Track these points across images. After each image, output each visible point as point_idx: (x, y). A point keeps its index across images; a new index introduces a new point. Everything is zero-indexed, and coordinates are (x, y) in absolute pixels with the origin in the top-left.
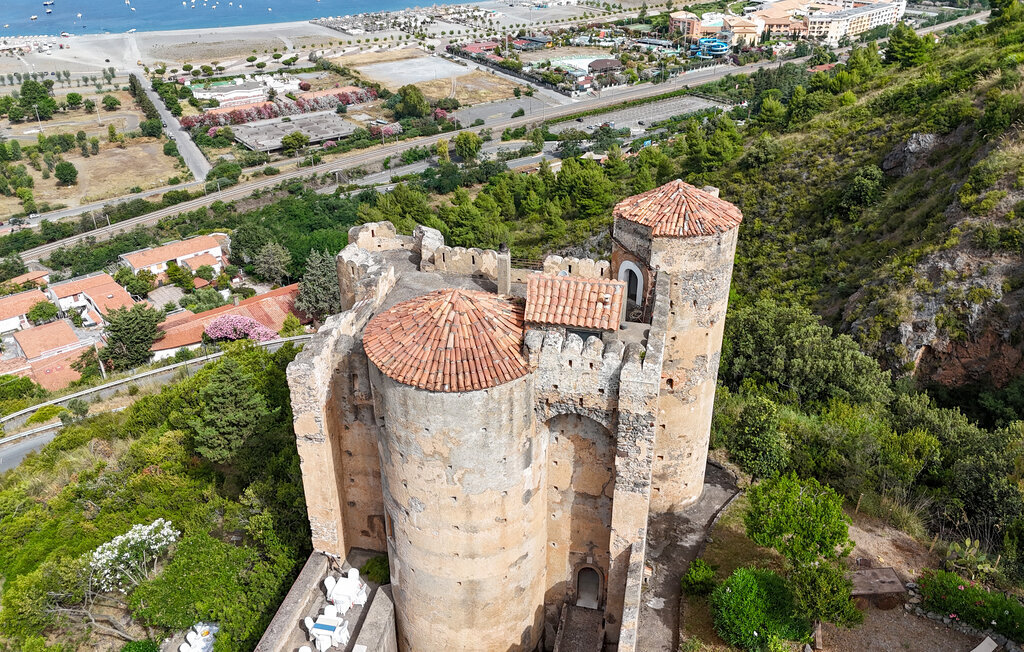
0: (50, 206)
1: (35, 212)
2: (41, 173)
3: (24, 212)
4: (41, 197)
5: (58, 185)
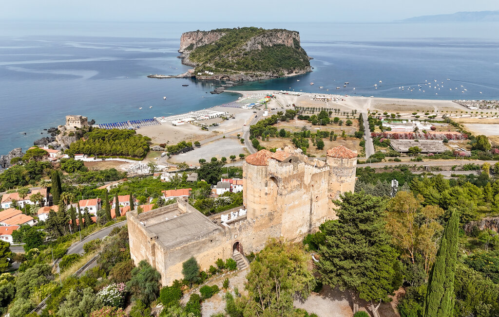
2: (313, 143)
4: (309, 152)
5: (317, 149)
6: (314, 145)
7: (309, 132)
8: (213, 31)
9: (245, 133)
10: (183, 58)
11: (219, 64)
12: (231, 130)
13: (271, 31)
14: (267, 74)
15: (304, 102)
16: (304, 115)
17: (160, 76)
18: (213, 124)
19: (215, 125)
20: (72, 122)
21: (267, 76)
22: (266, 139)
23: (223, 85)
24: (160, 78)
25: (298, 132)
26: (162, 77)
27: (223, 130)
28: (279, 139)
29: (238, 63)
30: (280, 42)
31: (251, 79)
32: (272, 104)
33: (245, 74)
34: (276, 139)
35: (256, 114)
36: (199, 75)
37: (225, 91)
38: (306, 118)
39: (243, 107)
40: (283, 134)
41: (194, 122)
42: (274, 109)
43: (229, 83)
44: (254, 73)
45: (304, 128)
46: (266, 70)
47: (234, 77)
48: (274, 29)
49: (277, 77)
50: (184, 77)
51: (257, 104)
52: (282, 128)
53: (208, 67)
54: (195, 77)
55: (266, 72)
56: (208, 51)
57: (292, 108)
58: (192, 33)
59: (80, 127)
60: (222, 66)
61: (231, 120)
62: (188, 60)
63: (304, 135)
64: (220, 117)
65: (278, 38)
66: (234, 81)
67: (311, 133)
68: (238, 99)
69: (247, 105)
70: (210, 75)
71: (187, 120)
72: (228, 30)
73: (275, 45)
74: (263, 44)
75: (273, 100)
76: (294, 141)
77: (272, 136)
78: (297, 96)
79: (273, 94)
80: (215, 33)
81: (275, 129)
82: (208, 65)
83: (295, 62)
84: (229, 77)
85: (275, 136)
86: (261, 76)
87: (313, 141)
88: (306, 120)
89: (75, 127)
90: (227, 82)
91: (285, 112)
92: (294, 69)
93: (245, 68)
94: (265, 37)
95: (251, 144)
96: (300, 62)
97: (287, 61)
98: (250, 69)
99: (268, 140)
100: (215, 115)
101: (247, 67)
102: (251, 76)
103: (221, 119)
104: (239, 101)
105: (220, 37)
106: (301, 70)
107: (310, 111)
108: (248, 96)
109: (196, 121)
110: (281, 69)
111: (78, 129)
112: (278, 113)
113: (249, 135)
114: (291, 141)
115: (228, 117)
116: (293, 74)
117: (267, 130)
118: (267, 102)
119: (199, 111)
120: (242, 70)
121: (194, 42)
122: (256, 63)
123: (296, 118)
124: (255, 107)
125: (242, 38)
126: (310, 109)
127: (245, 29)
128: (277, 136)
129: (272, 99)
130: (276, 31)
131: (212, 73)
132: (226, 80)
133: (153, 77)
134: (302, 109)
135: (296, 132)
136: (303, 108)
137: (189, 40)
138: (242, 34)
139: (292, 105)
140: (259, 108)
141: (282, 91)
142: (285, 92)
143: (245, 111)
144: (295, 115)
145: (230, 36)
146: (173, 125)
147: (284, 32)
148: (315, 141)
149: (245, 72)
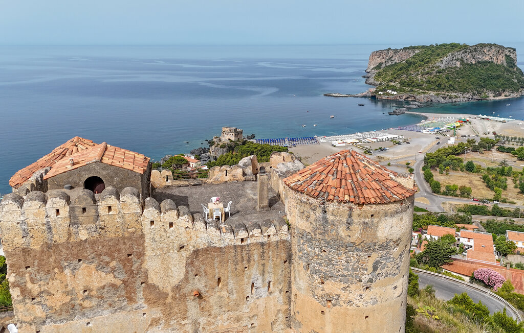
0: (507, 200)
1: (498, 201)
2: (514, 185)
3: (492, 199)
4: (506, 195)
5: (519, 193)
6: (516, 187)
7: (511, 168)
8: (405, 49)
9: (418, 162)
10: (368, 77)
11: (405, 82)
12: (401, 156)
13: (476, 46)
14: (464, 96)
15: (511, 131)
16: (507, 146)
17: (336, 95)
18: (380, 148)
19: (381, 149)
20: (227, 133)
21: (464, 97)
22: (444, 172)
23: (406, 106)
24: (337, 97)
25: (494, 168)
26: (339, 95)
27: (390, 156)
28: (464, 174)
29: (428, 82)
30: (487, 58)
31: (443, 101)
32: (465, 131)
33: (436, 95)
34: (460, 173)
35: (438, 141)
36: (380, 95)
37: (406, 112)
38: (509, 151)
39: (424, 131)
40: (470, 168)
41: (358, 144)
42: (465, 136)
43: (414, 104)
44: (447, 94)
45: (504, 163)
46: (464, 91)
47: (422, 98)
48: (480, 44)
49: (479, 100)
50: (362, 97)
51: (443, 128)
52: (470, 160)
53: (391, 86)
54: (375, 96)
55: (464, 93)
56: (396, 69)
57: (491, 136)
58: (382, 51)
59: (233, 140)
60: (409, 85)
61: (404, 145)
62: (373, 80)
63: (502, 172)
64: (391, 141)
65: (484, 54)
66: (421, 103)
67: (513, 170)
68: (420, 122)
69: (429, 129)
70: (393, 95)
71: (349, 141)
72: (423, 47)
73: (479, 62)
74: (463, 61)
75: (466, 126)
76: (485, 179)
77: (455, 169)
78: (501, 123)
79: (468, 119)
80: (407, 50)
81: (461, 161)
82: (392, 84)
83: (506, 82)
84: (415, 98)
85: (459, 169)
86: (456, 97)
87: (515, 181)
88: (510, 152)
89: (229, 139)
90: (411, 103)
91: (479, 141)
92: (504, 91)
93: (437, 88)
94: (466, 52)
95: (422, 177)
96: (513, 83)
97: (495, 82)
98: (443, 89)
99: (447, 174)
100: (384, 137)
101: (439, 87)
102: (443, 98)
103: (392, 143)
104: (420, 124)
105: (412, 54)
106: (512, 93)
107: (517, 142)
108: (435, 119)
109: (360, 143)
110: (485, 91)
111: (231, 141)
112: (469, 141)
113: (423, 164)
114: (481, 178)
115: (401, 141)
116: (502, 97)
117: (447, 160)
118: (457, 127)
119: (367, 133)
120: (433, 89)
121: (384, 61)
122: (451, 82)
123: (494, 150)
124: (440, 132)
125: (438, 55)
126: (517, 140)
127: (444, 45)
128: (462, 170)
129: (465, 124)
130: (483, 46)
131: (395, 93)
132: (412, 100)
133: (330, 96)
134: (505, 139)
135: (491, 166)
136: (508, 138)
137: (378, 59)
138: (439, 51)
139: (491, 133)
140: (445, 133)
141: (480, 116)
142: (485, 116)
143: (426, 136)
144: (494, 146)
145: (425, 53)
146: (333, 145)
147: (493, 47)
148: (518, 182)
149: (435, 93)
